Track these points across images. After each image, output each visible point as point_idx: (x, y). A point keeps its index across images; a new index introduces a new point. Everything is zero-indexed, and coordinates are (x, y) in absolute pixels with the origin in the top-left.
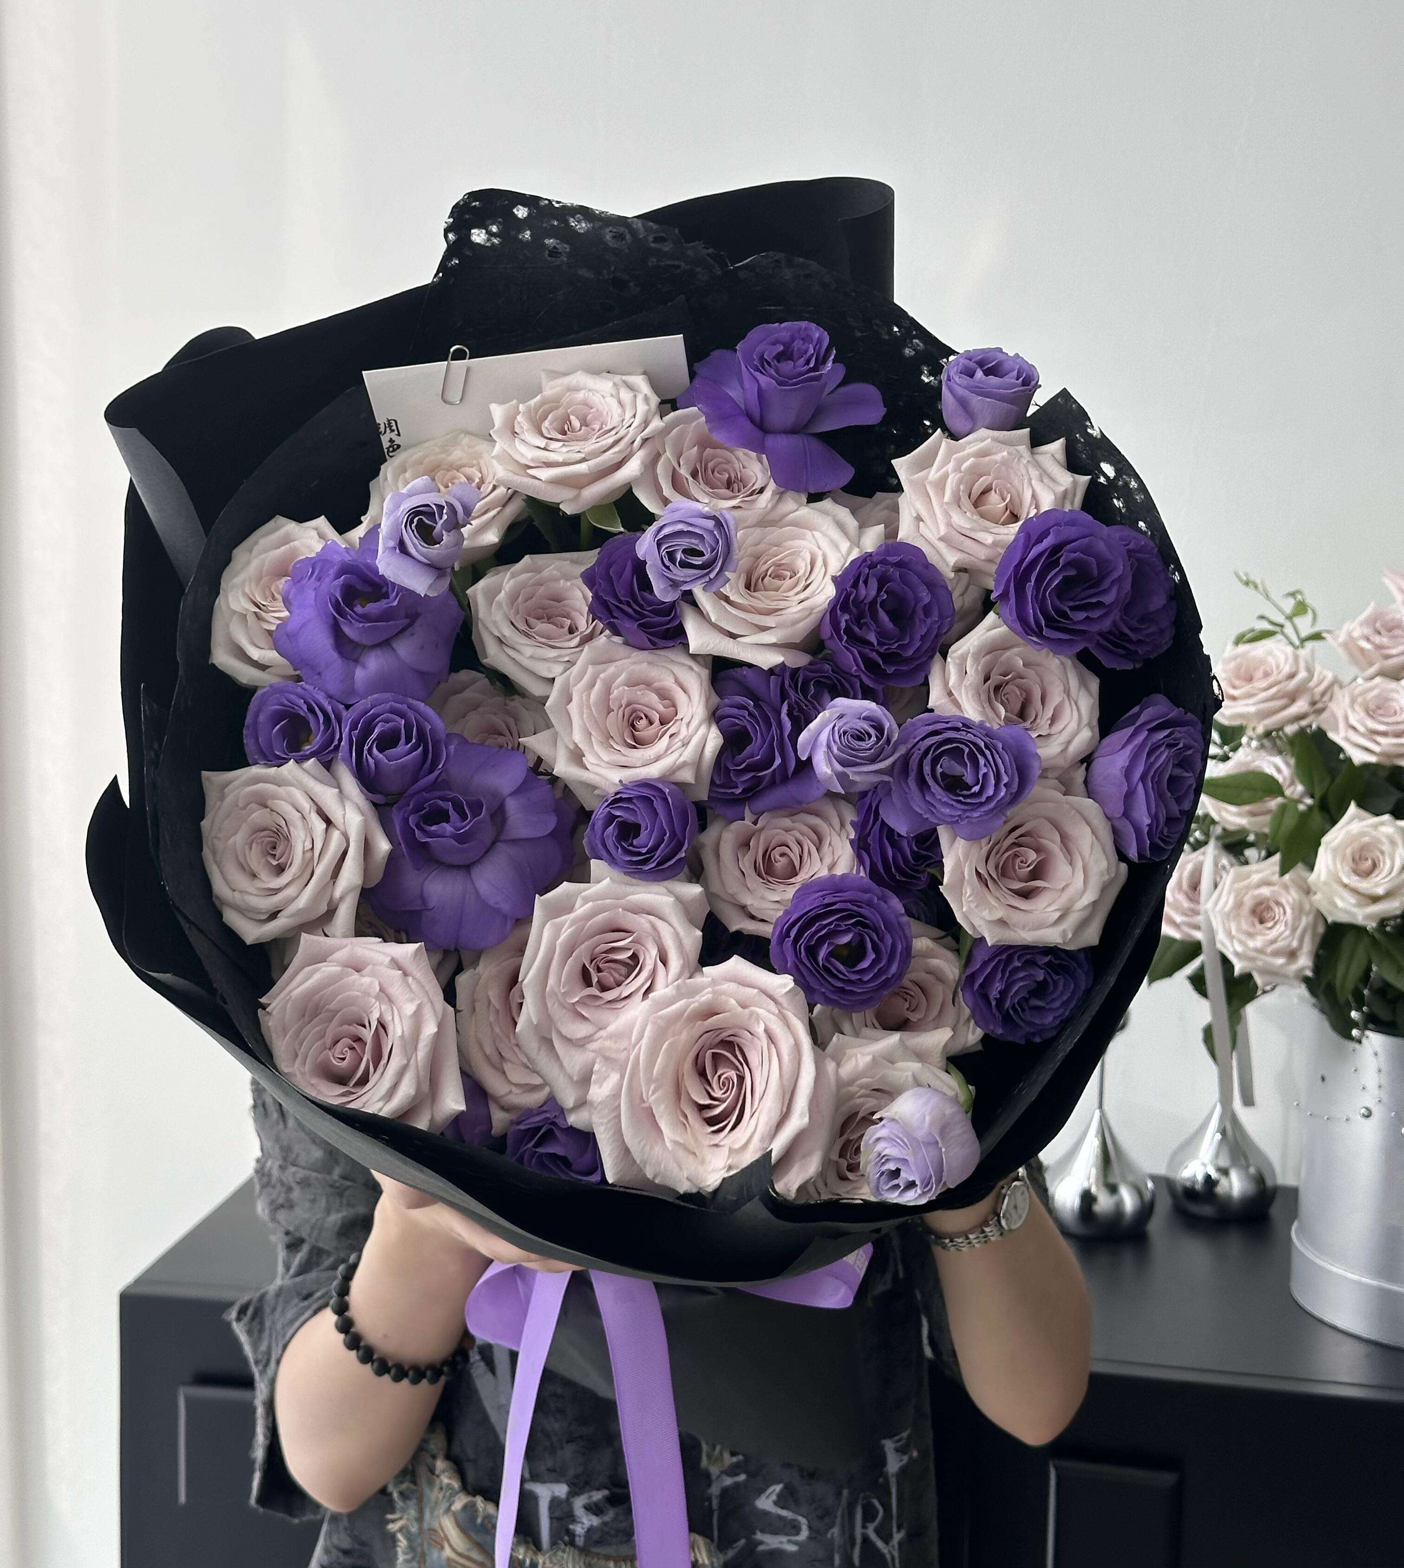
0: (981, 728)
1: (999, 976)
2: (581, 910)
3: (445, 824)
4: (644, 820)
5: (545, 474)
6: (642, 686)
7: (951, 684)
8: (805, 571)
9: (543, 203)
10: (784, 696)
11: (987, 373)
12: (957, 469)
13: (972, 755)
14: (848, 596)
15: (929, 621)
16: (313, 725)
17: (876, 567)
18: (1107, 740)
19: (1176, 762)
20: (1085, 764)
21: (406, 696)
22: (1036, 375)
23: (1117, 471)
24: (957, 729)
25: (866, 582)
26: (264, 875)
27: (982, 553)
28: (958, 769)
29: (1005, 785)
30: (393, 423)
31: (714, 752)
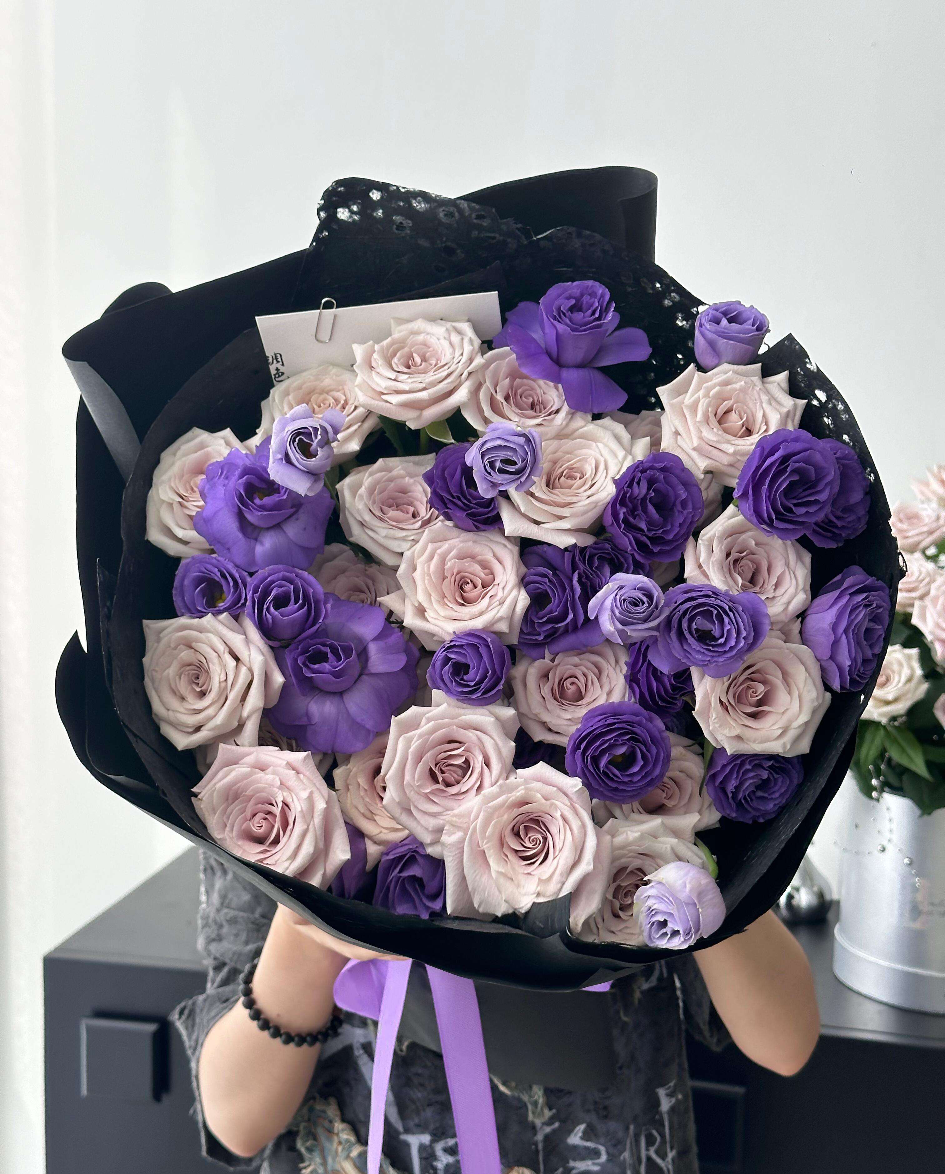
0: (726, 595)
1: (735, 776)
2: (425, 727)
3: (325, 664)
4: (472, 660)
5: (395, 399)
6: (469, 559)
7: (701, 560)
8: (592, 473)
9: (392, 189)
10: (574, 567)
11: (731, 321)
12: (706, 395)
13: (719, 616)
14: (625, 493)
15: (685, 512)
16: (225, 588)
17: (646, 472)
18: (817, 601)
19: (870, 618)
20: (800, 619)
21: (294, 567)
22: (766, 324)
23: (828, 396)
24: (708, 596)
25: (638, 483)
26: (190, 698)
27: (726, 460)
28: (708, 626)
29: (743, 638)
30: (279, 355)
31: (523, 609)
